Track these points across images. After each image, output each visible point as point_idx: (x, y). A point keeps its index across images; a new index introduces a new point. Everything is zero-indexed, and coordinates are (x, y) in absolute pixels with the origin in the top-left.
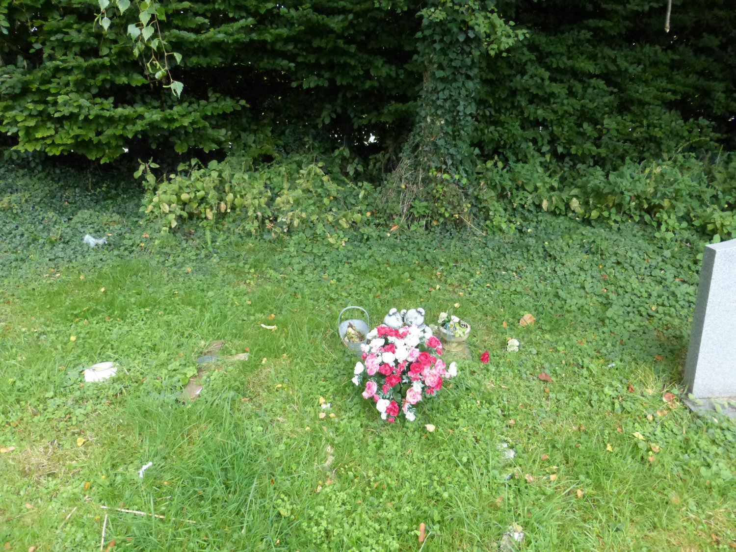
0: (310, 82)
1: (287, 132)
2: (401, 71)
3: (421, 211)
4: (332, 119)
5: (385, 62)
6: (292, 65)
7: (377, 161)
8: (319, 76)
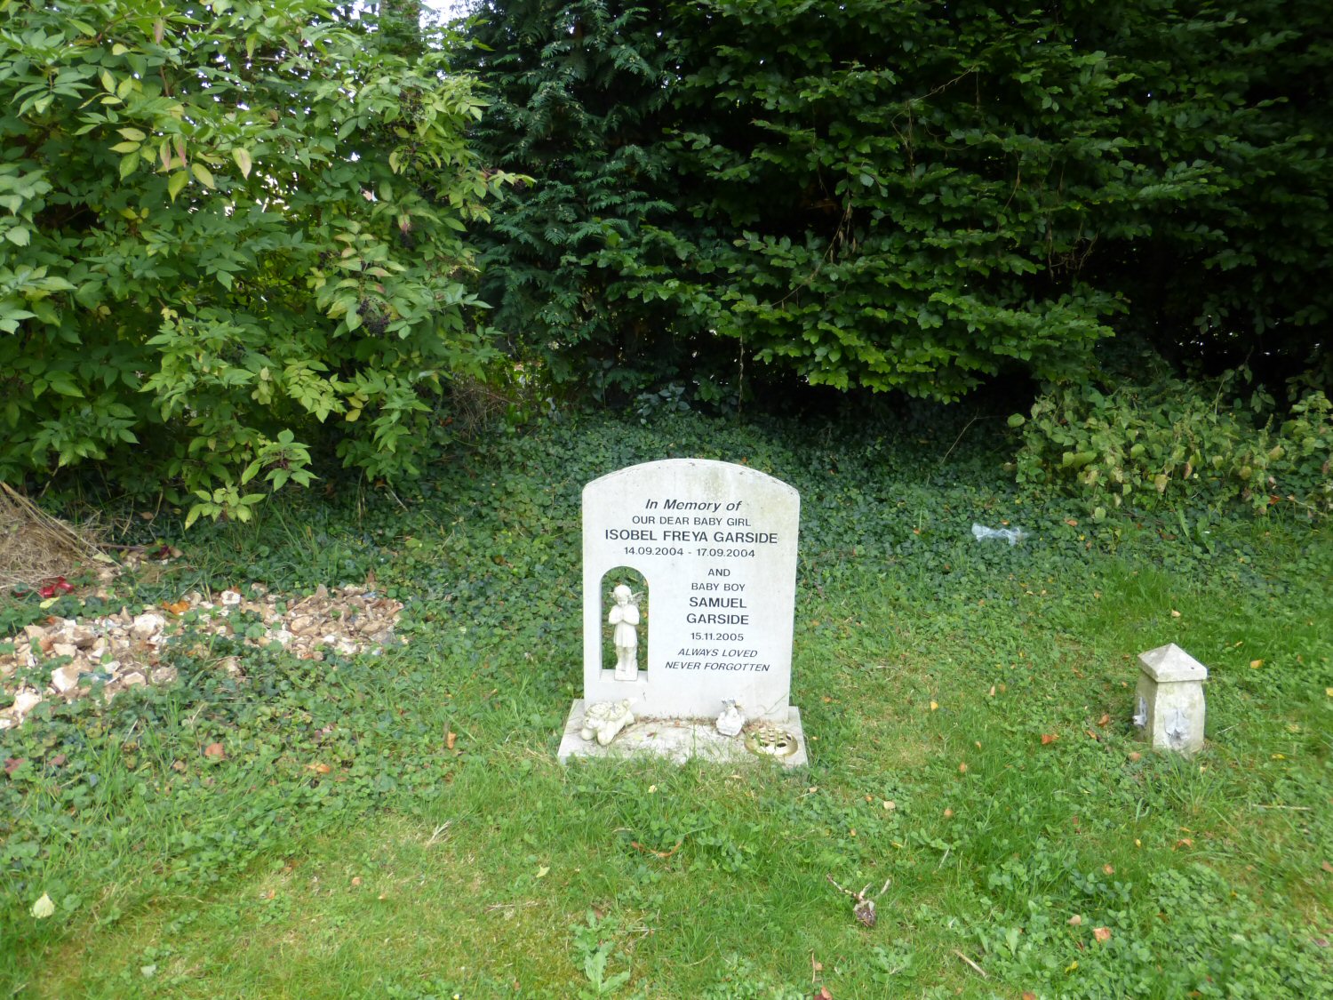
4: (1223, 319)
7: (1302, 386)
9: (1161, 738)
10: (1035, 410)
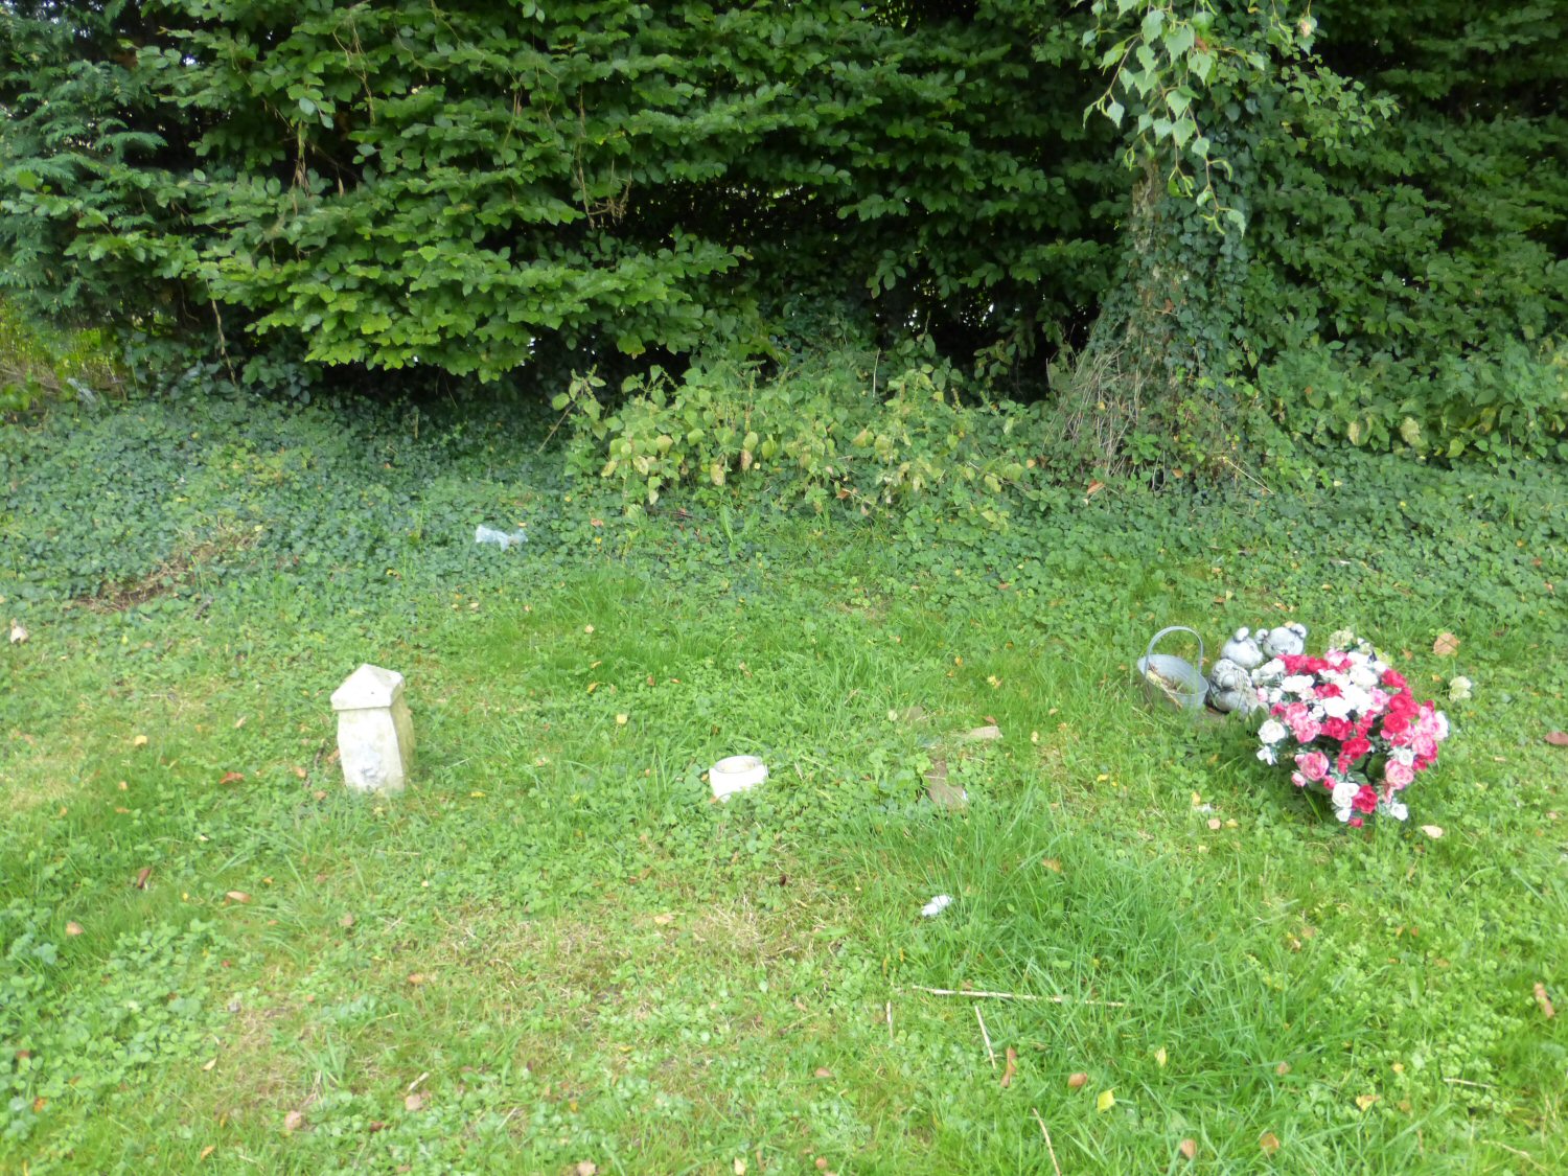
0: (872, 208)
1: (786, 308)
2: (1058, 181)
3: (1148, 453)
4: (899, 280)
5: (1021, 166)
6: (845, 174)
7: (991, 360)
8: (888, 195)
10: (575, 387)
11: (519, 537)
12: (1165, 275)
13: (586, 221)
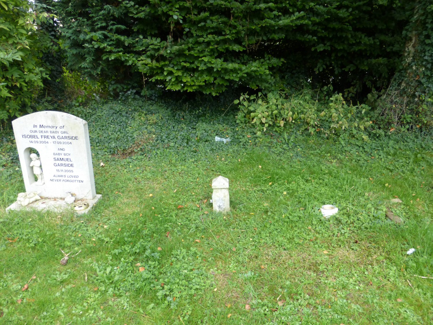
0: (321, 48)
1: (286, 76)
2: (377, 40)
3: (409, 120)
4: (324, 69)
5: (365, 36)
6: (315, 38)
7: (349, 92)
8: (325, 45)
9: (216, 208)
10: (241, 98)
11: (229, 140)
12: (417, 68)
13: (246, 50)
